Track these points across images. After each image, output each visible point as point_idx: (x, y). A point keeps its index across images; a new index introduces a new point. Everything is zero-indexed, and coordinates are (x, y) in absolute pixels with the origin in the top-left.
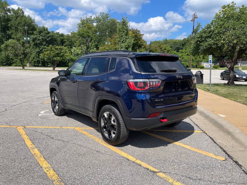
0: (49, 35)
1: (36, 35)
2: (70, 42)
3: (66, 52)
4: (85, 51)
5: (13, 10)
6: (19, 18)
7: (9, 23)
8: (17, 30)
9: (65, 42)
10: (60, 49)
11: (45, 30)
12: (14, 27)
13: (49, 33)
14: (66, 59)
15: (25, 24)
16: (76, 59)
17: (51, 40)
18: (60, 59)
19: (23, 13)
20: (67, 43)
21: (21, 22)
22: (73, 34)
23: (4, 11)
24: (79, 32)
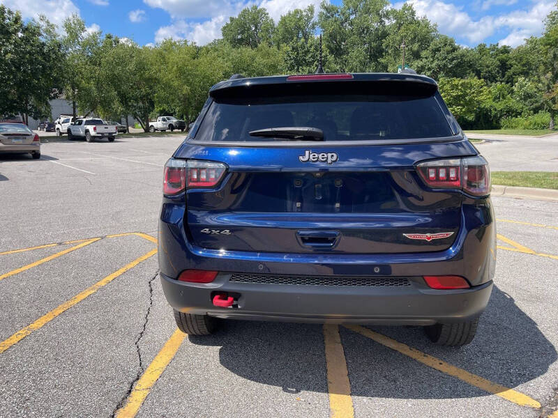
0: (454, 55)
1: (426, 58)
2: (524, 65)
3: (482, 92)
4: (546, 84)
5: (394, 11)
6: (403, 28)
7: (384, 40)
8: (397, 53)
9: (511, 66)
10: (462, 85)
11: (445, 45)
12: (393, 49)
13: (454, 49)
14: (495, 110)
15: (415, 38)
16: (522, 108)
17: (457, 66)
18: (461, 109)
19: (413, 13)
20: (517, 67)
21: (405, 36)
22: (531, 42)
23: (377, 18)
24: (547, 35)
